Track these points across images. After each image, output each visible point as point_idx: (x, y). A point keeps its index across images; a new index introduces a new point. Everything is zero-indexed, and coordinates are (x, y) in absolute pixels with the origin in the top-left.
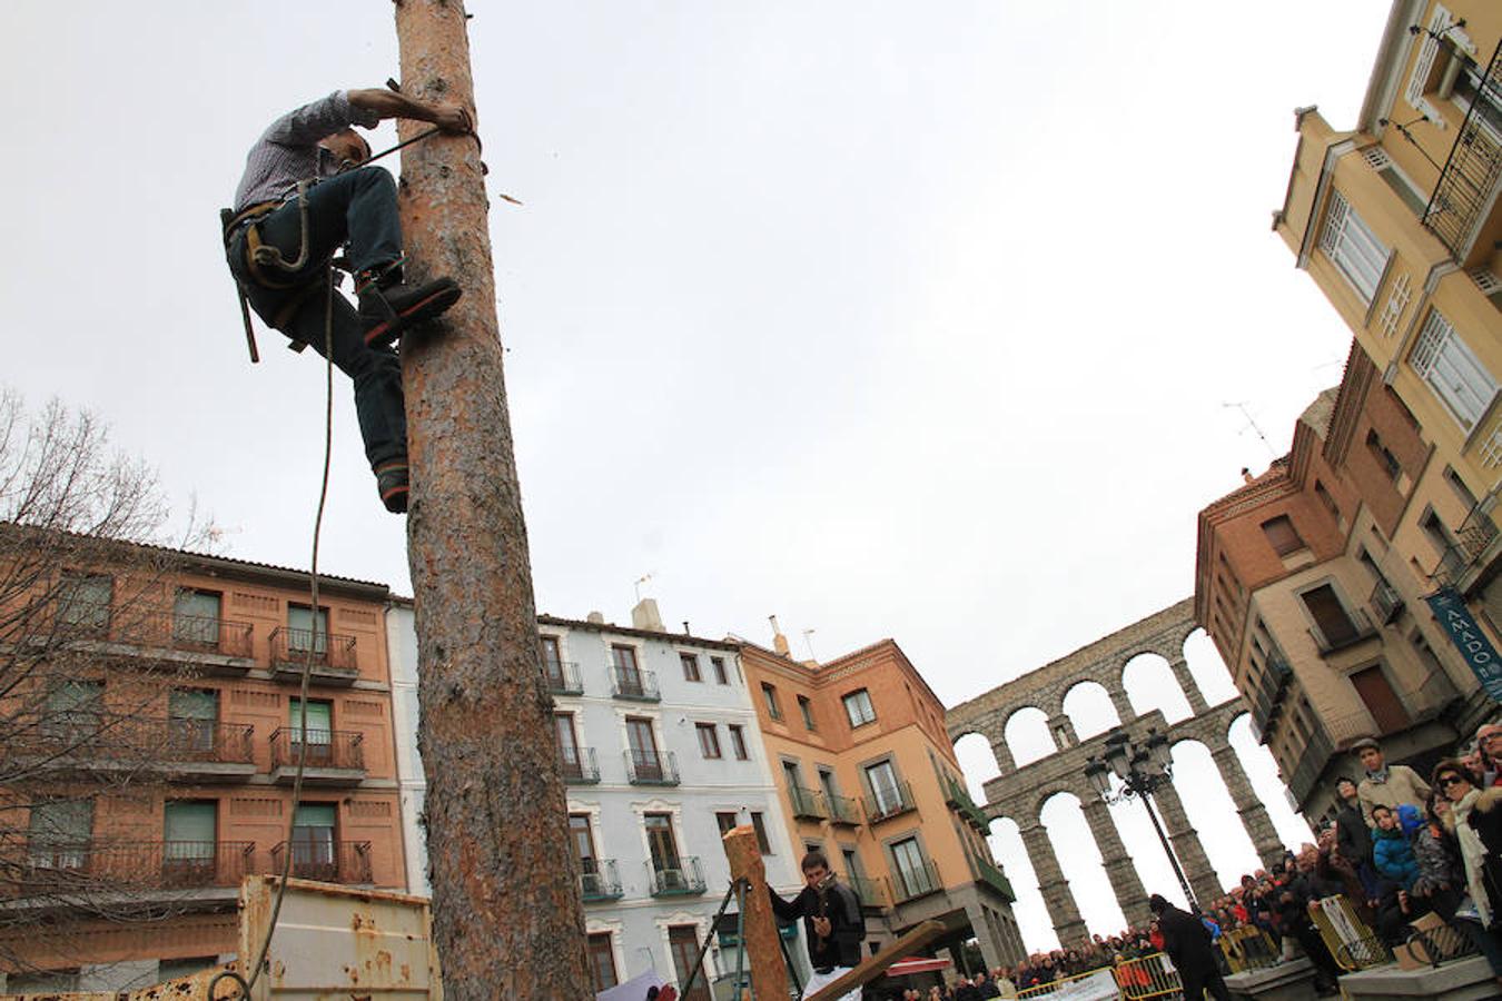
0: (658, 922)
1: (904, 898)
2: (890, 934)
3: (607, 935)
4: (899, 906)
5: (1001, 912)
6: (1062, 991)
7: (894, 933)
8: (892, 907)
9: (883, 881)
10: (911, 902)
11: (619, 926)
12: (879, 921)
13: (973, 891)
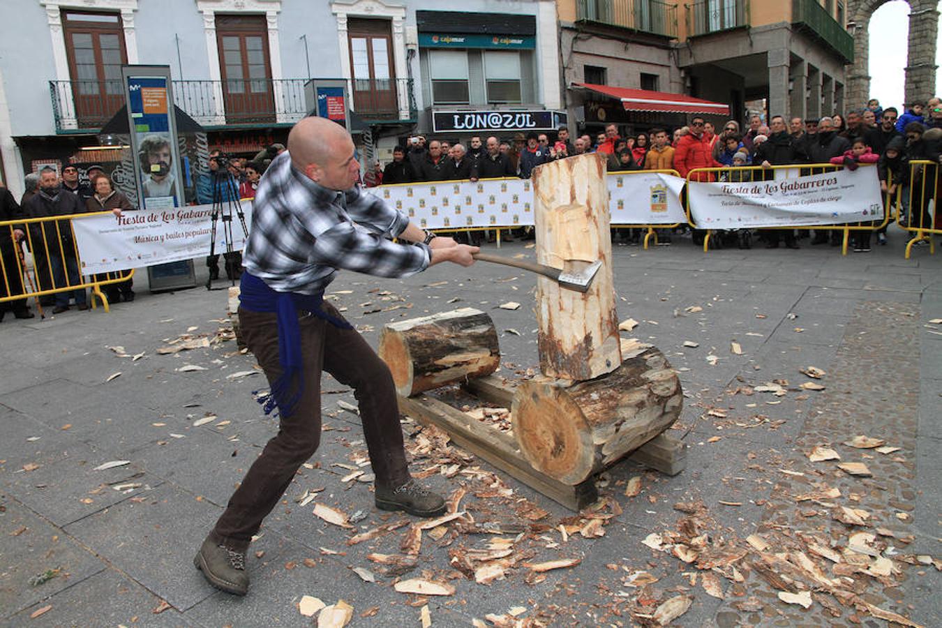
0: (335, 9)
1: (702, 32)
2: (674, 68)
3: (262, 17)
4: (694, 40)
5: (824, 68)
6: (770, 183)
7: (681, 69)
8: (683, 39)
9: (681, 10)
10: (709, 37)
11: (277, 7)
12: (664, 53)
13: (786, 34)
